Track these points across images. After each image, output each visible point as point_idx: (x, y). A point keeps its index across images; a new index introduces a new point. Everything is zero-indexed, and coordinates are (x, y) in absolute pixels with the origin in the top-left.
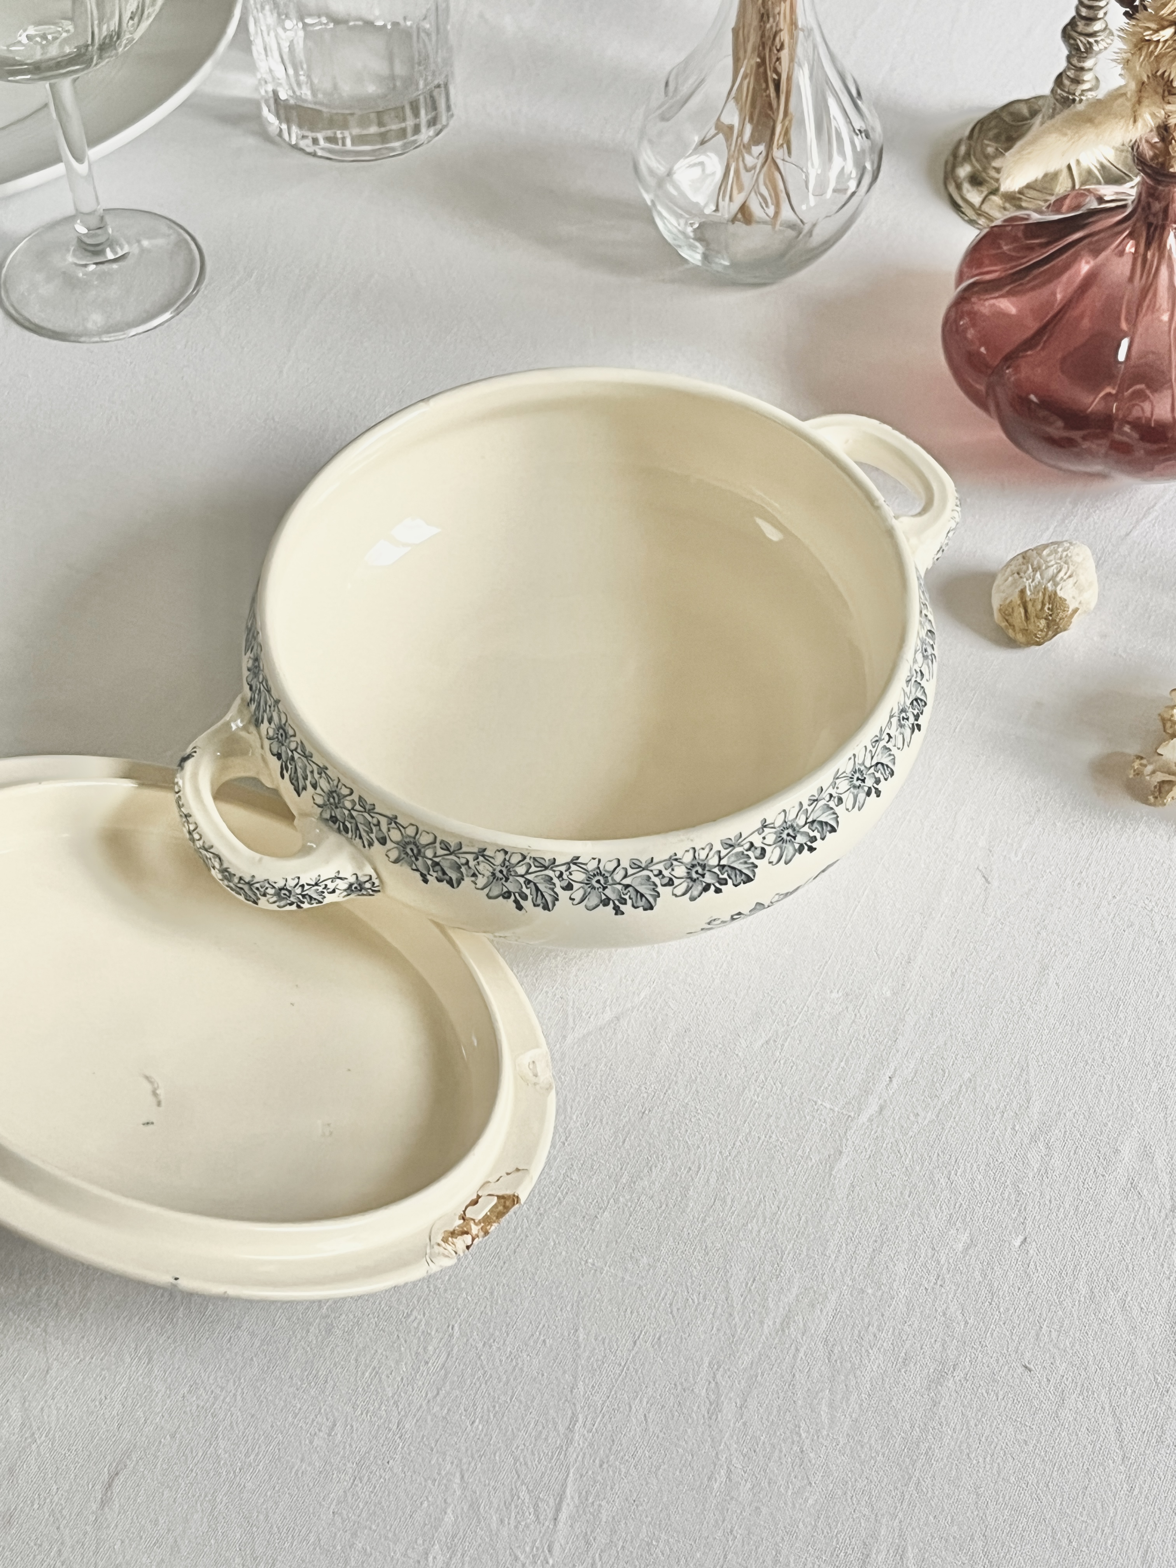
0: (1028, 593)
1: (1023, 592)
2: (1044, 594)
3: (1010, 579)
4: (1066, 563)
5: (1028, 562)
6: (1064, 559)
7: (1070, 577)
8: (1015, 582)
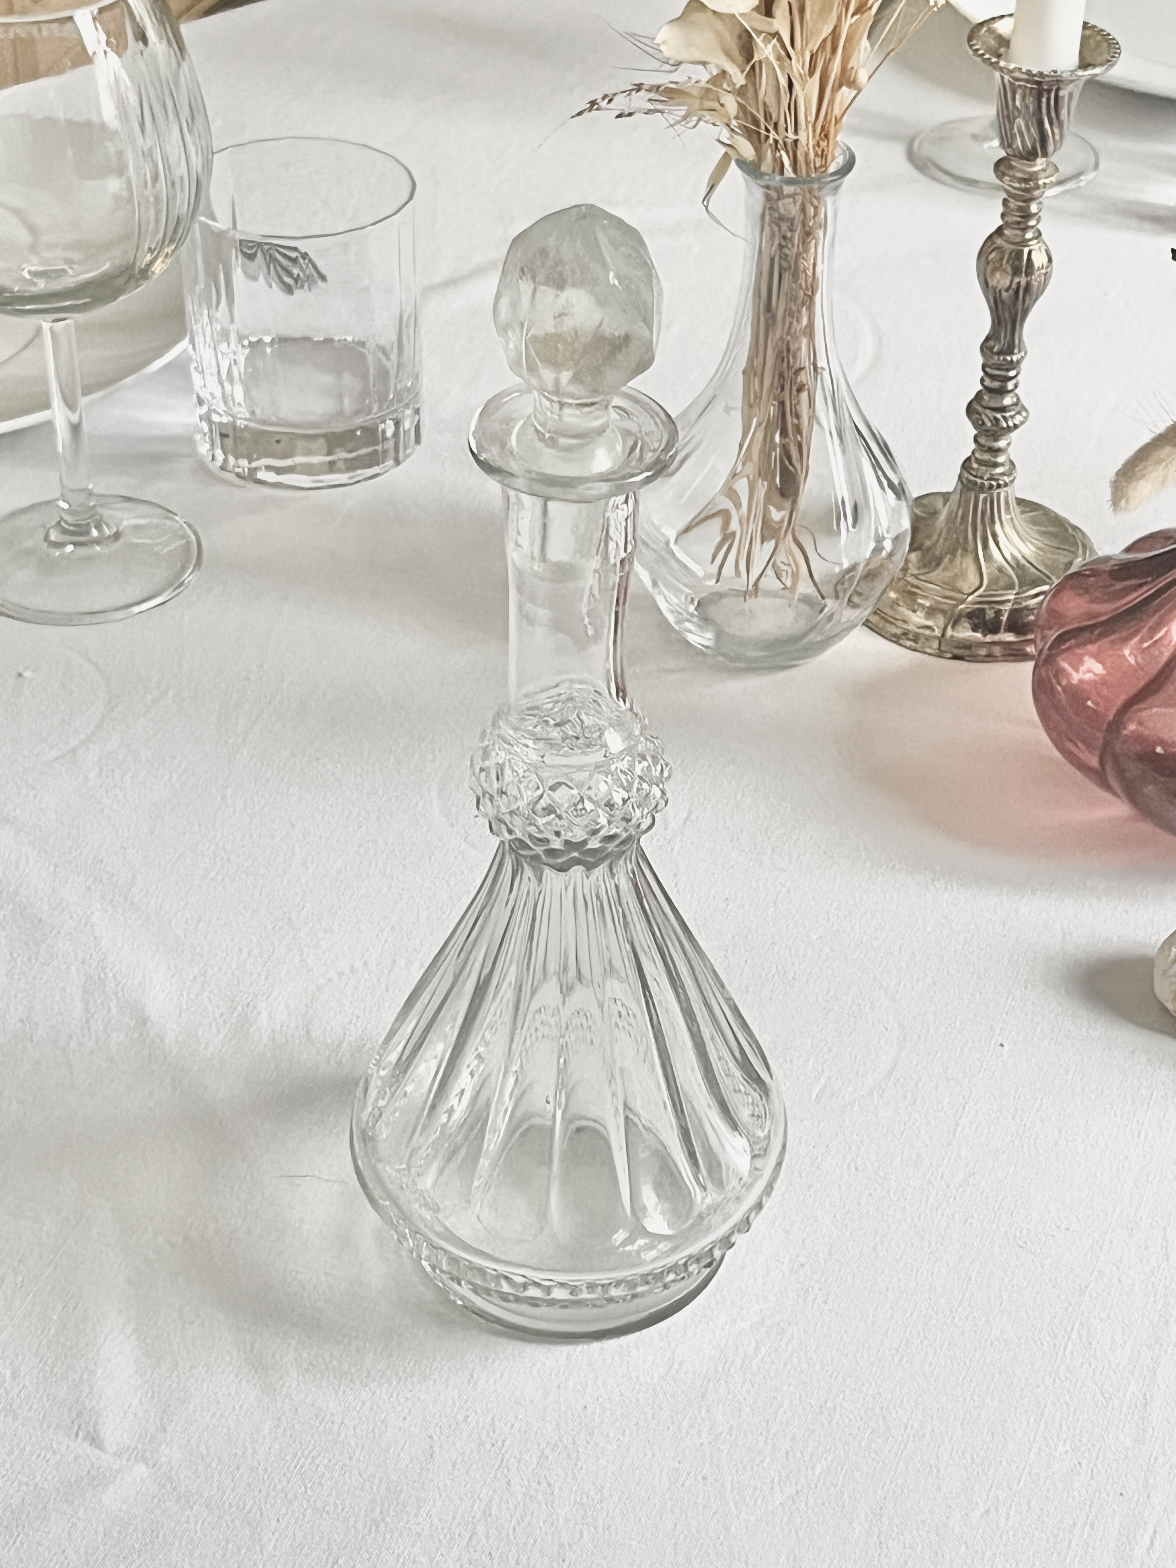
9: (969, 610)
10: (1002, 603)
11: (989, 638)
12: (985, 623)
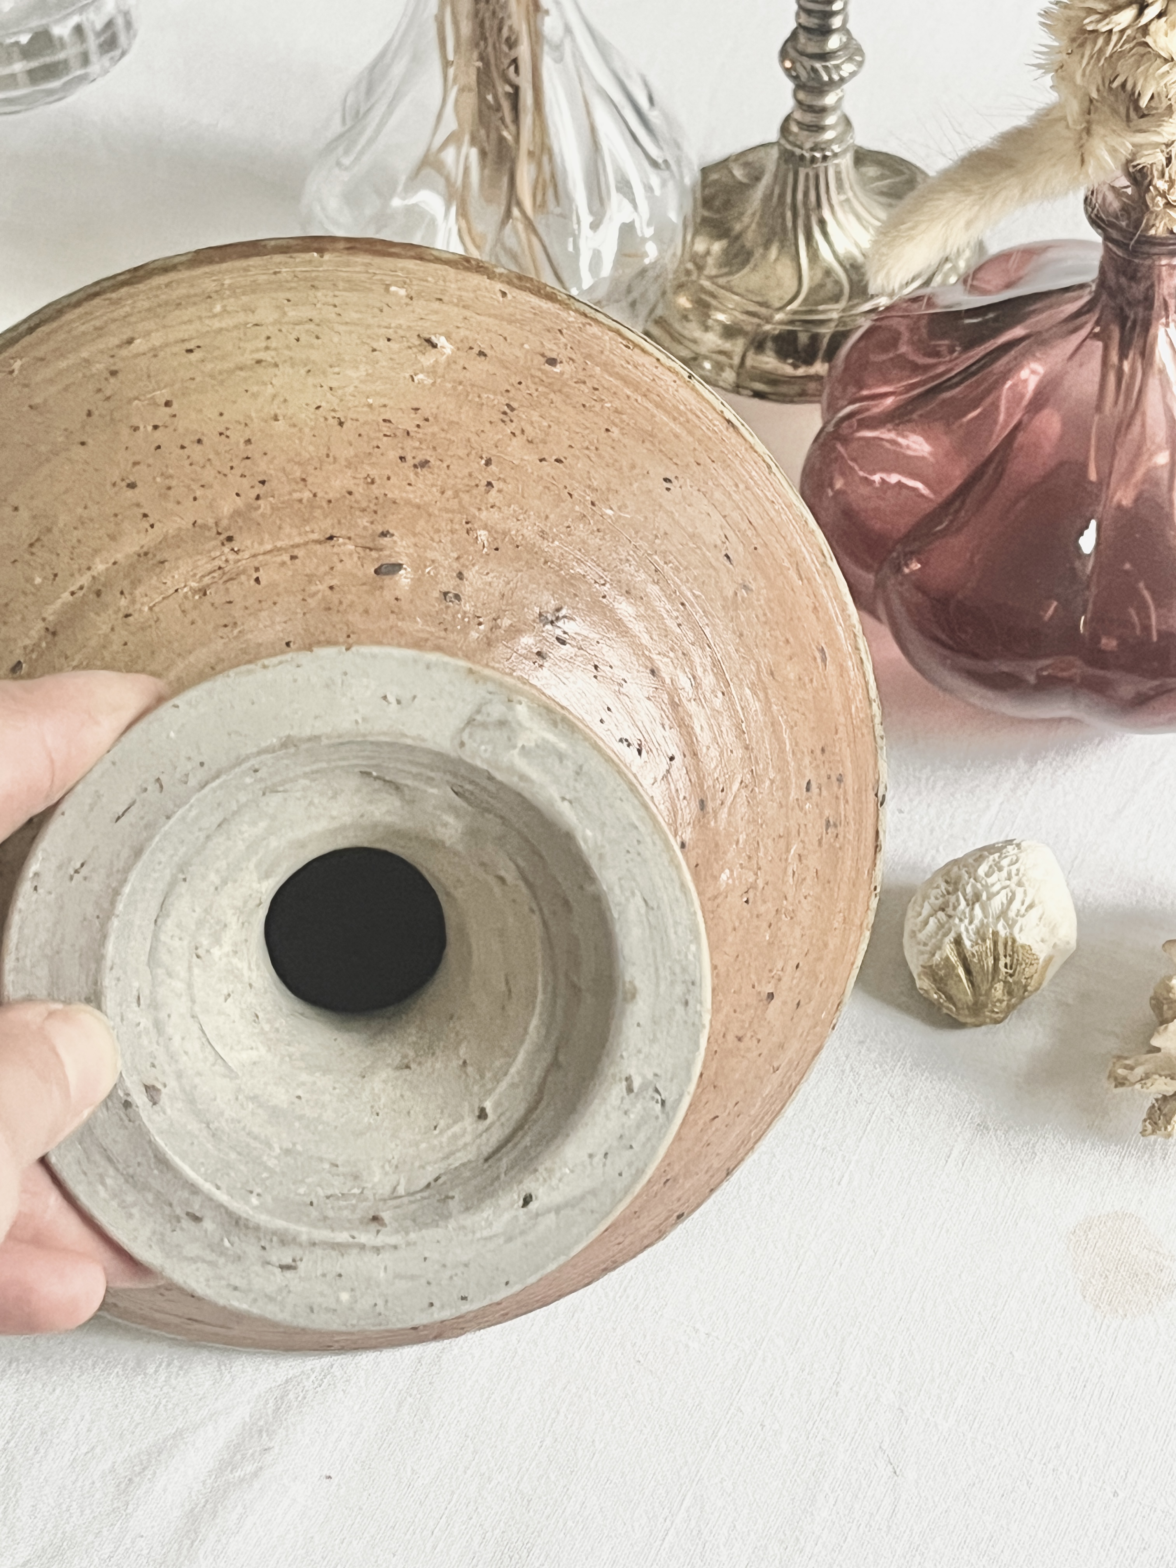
0: (967, 943)
1: (958, 942)
2: (995, 943)
3: (932, 921)
4: (1020, 884)
5: (956, 890)
6: (1015, 879)
7: (1031, 906)
8: (941, 926)
9: (777, 332)
10: (822, 322)
11: (801, 371)
12: (796, 351)
